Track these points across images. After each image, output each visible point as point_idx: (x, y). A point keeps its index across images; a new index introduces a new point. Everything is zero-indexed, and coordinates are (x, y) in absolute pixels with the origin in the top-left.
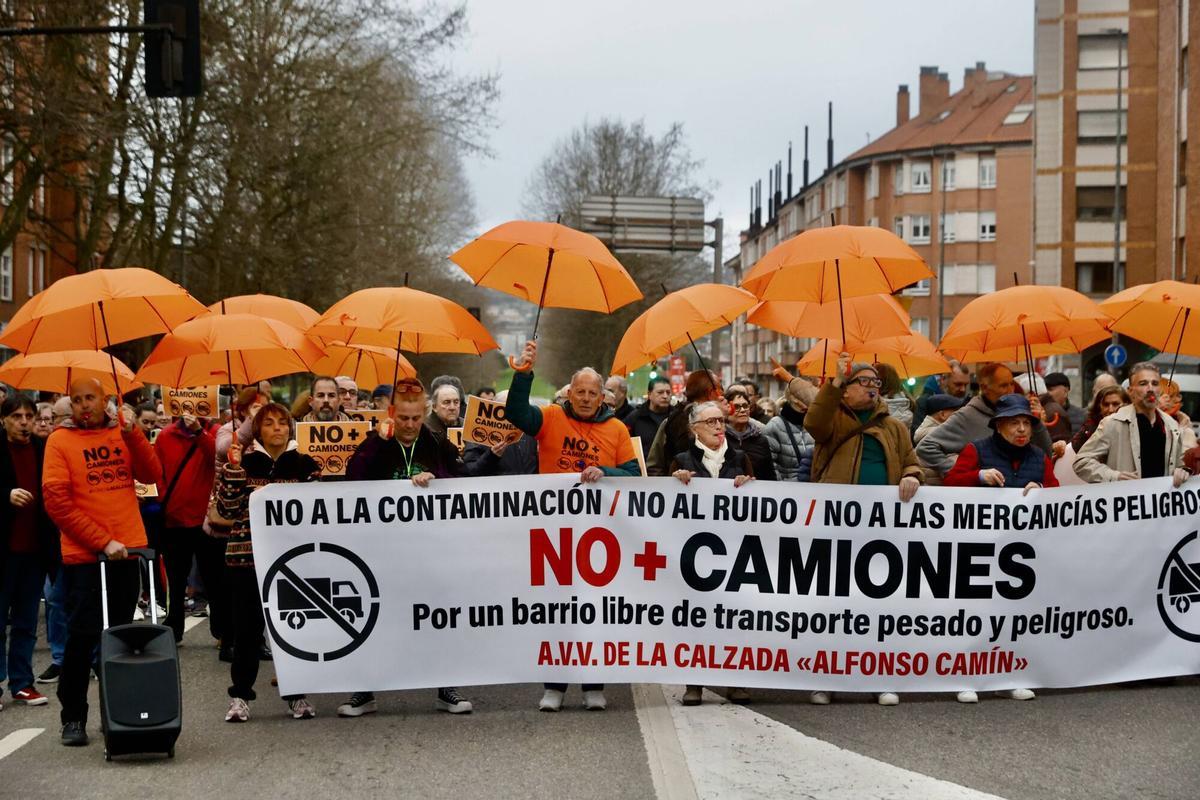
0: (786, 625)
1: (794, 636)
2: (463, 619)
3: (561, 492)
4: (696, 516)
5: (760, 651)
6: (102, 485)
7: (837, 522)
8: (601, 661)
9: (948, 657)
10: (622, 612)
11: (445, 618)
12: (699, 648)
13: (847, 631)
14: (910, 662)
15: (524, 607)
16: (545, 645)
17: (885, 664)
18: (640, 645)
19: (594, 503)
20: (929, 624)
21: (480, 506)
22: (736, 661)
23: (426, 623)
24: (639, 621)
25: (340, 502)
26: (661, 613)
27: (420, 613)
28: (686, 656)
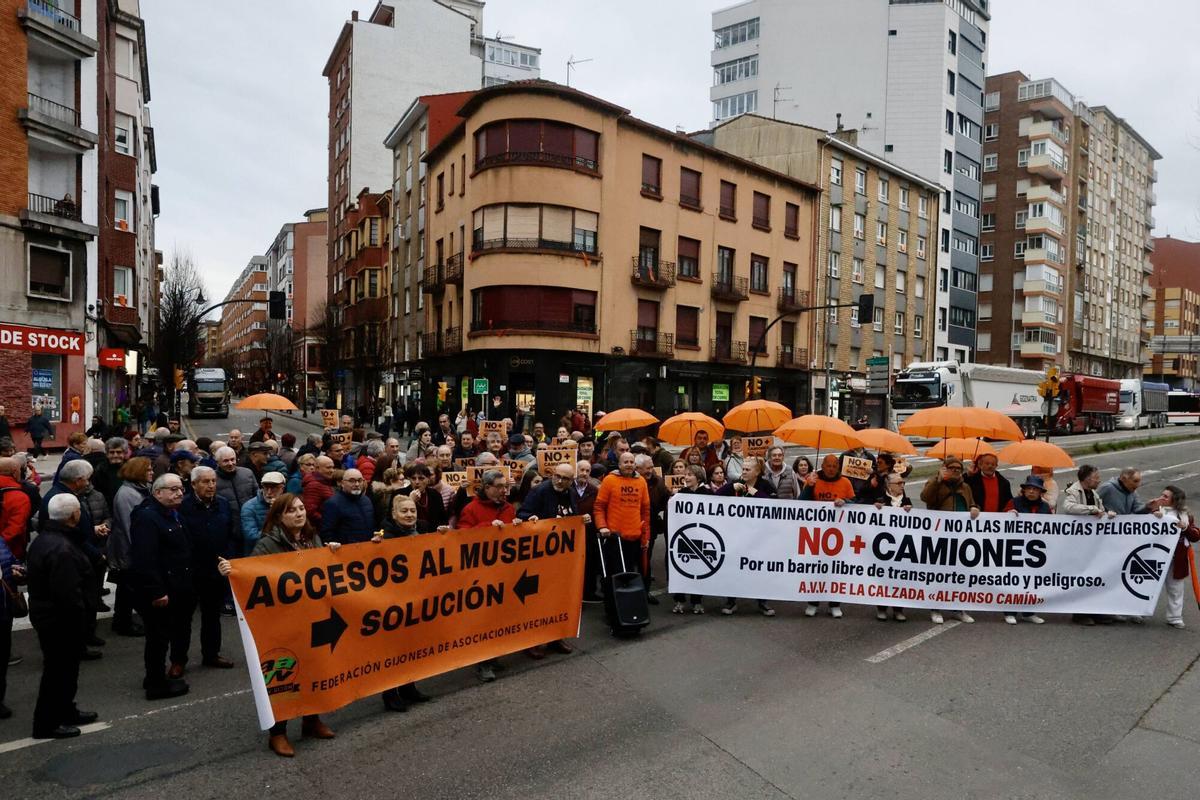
0: (924, 578)
1: (928, 584)
2: (764, 567)
3: (816, 510)
4: (881, 524)
5: (910, 590)
6: (627, 504)
7: (951, 530)
8: (829, 590)
9: (1003, 596)
10: (844, 568)
11: (755, 566)
12: (880, 587)
13: (954, 582)
14: (984, 597)
15: (794, 564)
16: (803, 583)
17: (971, 598)
18: (852, 585)
19: (831, 516)
20: (994, 579)
21: (777, 513)
22: (898, 594)
23: (746, 567)
24: (851, 573)
25: (711, 505)
26: (862, 569)
27: (744, 561)
28: (874, 591)
